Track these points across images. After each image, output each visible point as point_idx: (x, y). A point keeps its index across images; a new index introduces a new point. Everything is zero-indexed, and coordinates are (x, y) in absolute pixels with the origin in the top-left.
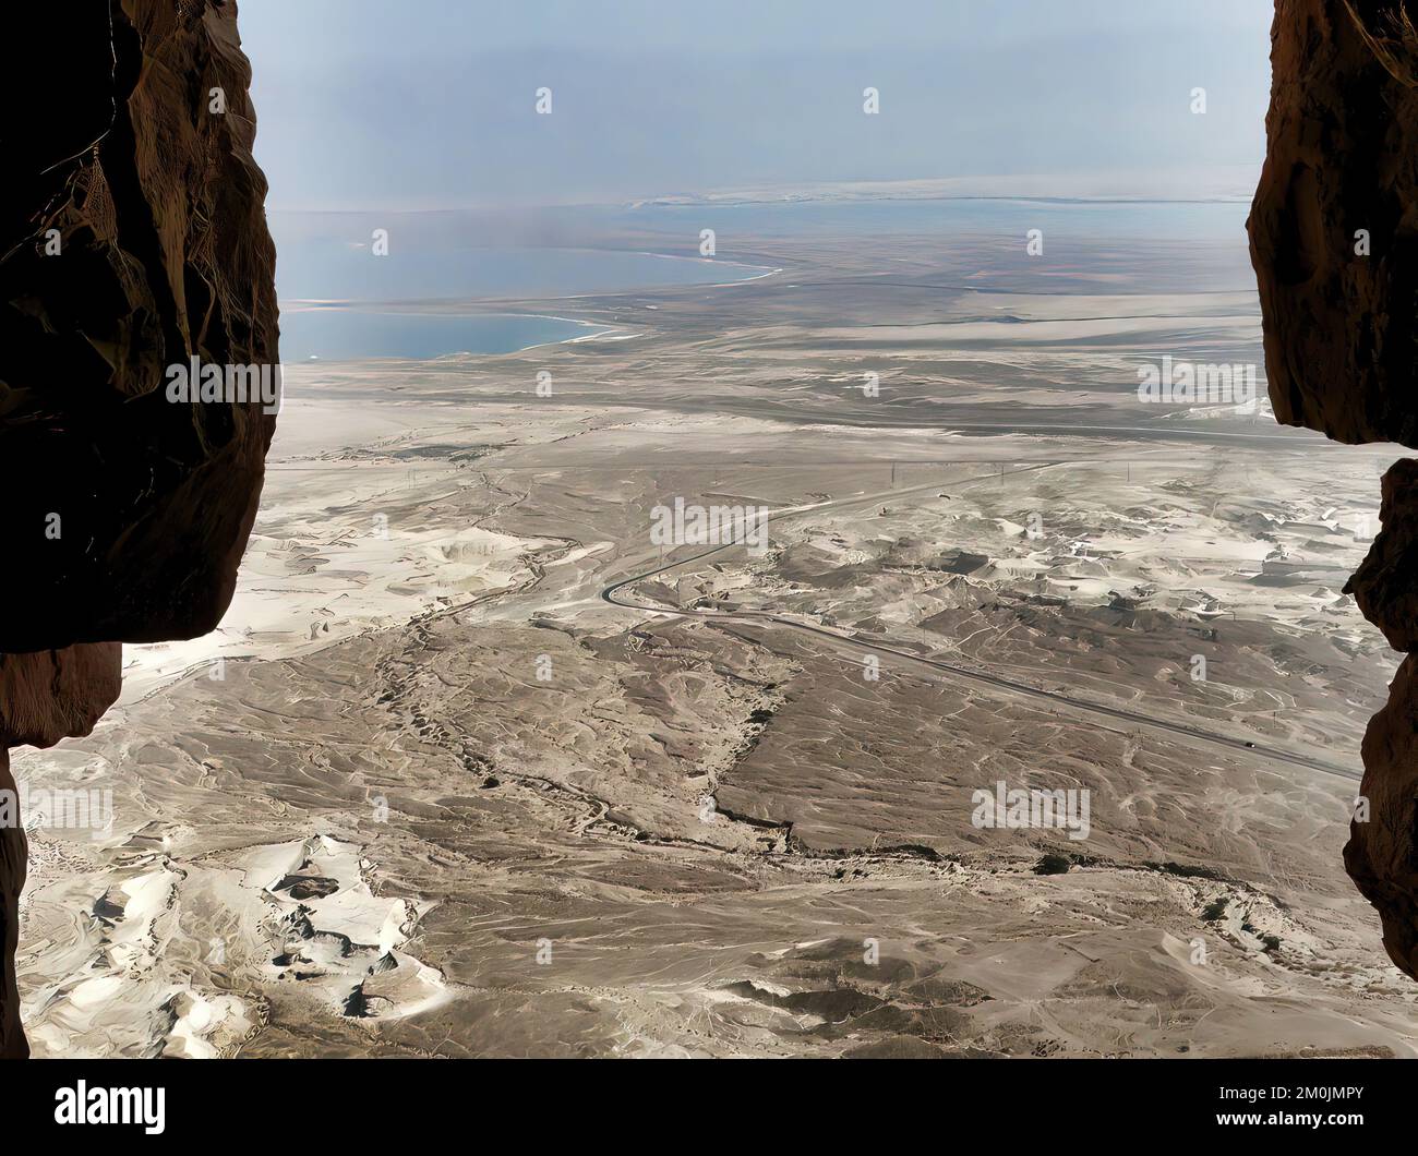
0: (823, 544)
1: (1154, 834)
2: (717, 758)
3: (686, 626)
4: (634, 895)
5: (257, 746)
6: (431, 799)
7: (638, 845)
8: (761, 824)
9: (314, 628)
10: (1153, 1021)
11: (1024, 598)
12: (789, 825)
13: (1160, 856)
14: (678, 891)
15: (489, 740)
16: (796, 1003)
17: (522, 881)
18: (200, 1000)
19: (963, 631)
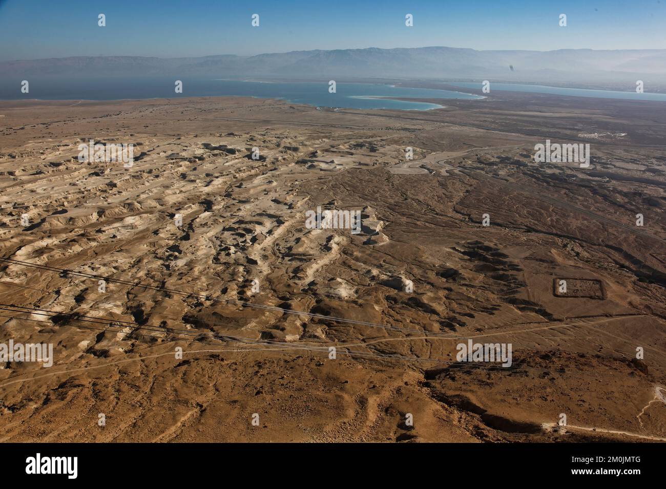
0: (488, 156)
1: (554, 227)
2: (456, 200)
3: (455, 171)
4: (433, 226)
5: (357, 187)
6: (392, 201)
7: (435, 216)
8: (463, 214)
9: (374, 163)
10: (545, 268)
11: (533, 172)
12: (470, 215)
13: (555, 231)
14: (442, 226)
15: (407, 190)
16: (464, 253)
17: (409, 220)
18: (337, 236)
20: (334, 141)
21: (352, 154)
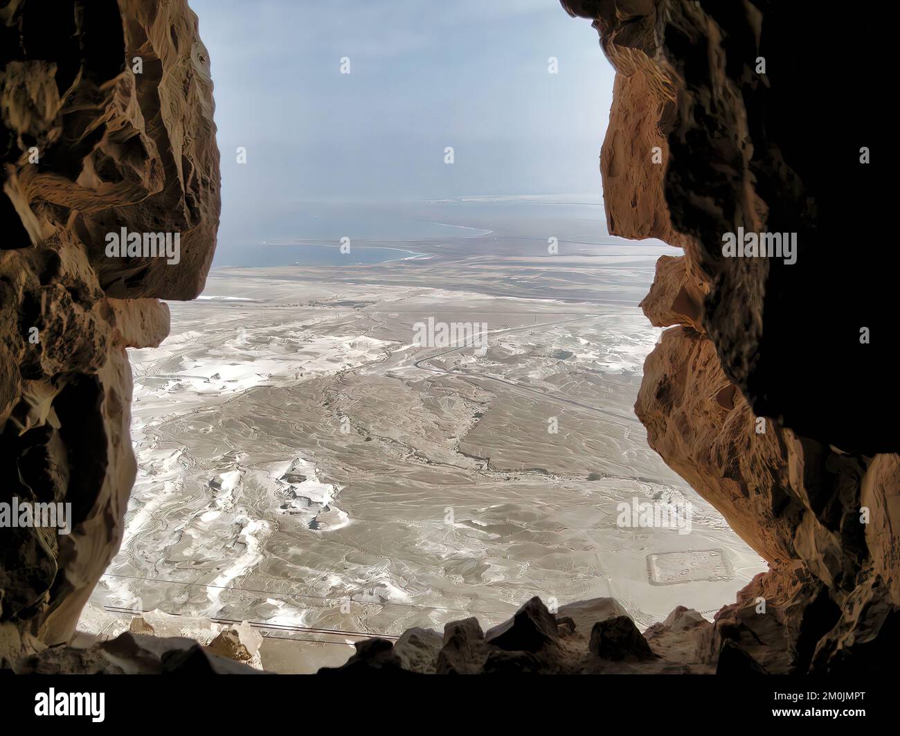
0: (505, 346)
1: (635, 465)
2: (460, 432)
3: (449, 378)
4: (426, 485)
5: (273, 422)
6: (344, 445)
7: (428, 465)
9: (297, 375)
10: (631, 538)
11: (587, 370)
12: (489, 459)
13: (638, 474)
14: (442, 484)
15: (367, 422)
16: (489, 529)
17: (380, 478)
18: (251, 521)
19: (562, 383)
20: (212, 336)
21: (252, 359)
